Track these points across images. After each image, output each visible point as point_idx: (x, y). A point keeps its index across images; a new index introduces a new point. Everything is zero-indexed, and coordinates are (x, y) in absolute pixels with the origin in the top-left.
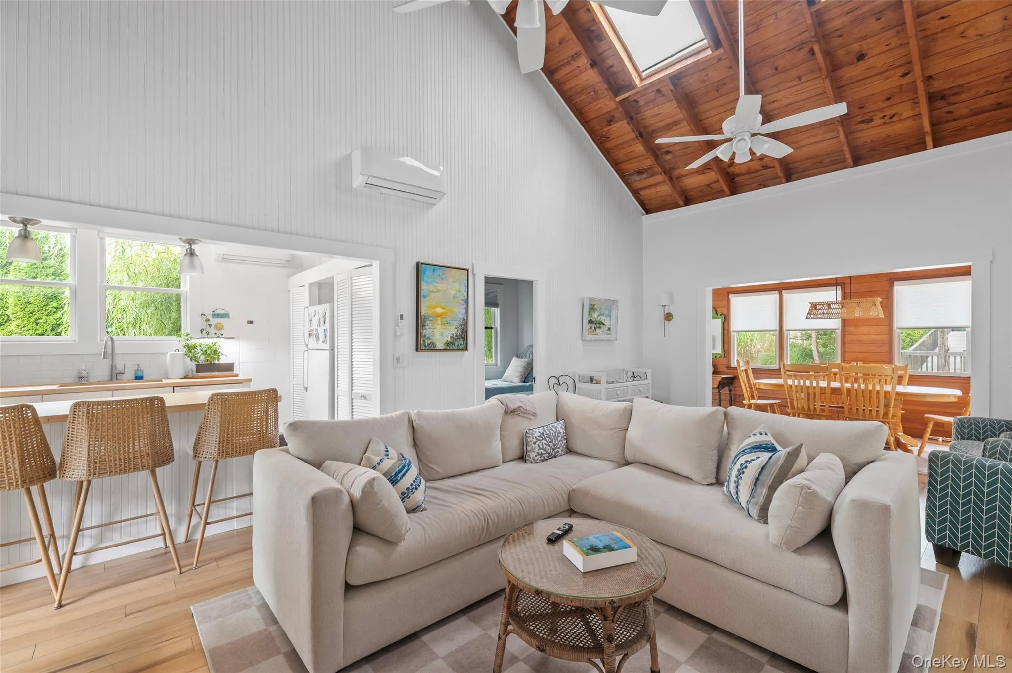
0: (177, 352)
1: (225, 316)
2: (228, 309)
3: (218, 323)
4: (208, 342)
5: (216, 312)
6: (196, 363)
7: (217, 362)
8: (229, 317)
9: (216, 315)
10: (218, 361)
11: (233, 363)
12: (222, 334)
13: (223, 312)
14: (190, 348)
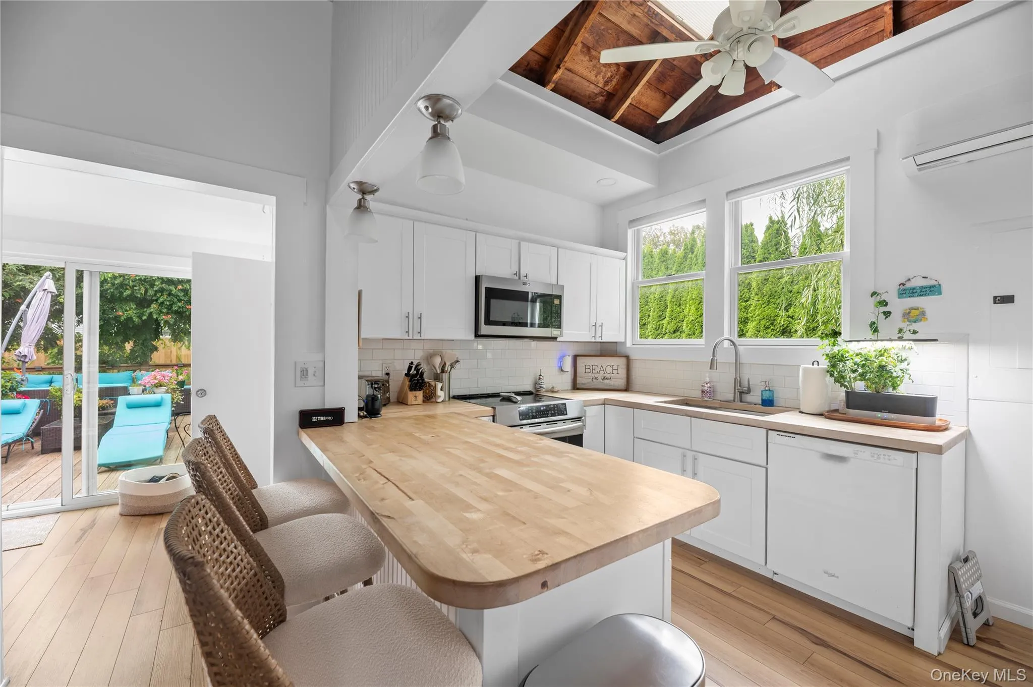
0: (815, 366)
1: (933, 290)
2: (936, 275)
3: (911, 309)
4: (870, 348)
5: (908, 285)
6: (845, 389)
7: (890, 391)
8: (940, 293)
9: (906, 291)
10: (894, 388)
11: (936, 398)
12: (915, 332)
13: (924, 283)
14: (836, 360)
